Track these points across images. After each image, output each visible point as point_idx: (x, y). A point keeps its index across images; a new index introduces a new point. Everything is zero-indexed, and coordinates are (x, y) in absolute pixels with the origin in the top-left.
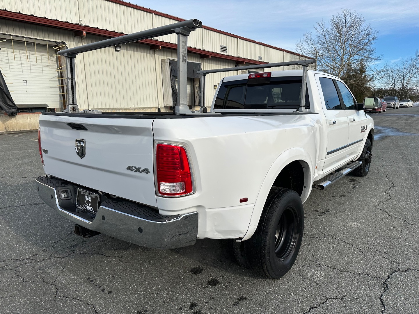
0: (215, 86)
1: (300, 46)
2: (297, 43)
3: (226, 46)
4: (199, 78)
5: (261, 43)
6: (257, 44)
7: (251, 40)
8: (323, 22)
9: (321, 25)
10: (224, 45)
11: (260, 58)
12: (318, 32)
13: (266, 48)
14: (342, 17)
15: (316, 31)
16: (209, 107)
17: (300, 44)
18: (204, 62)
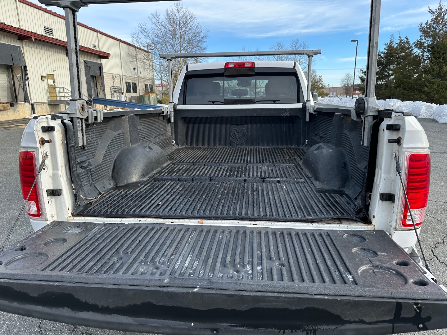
0: (42, 77)
1: (136, 37)
2: (132, 33)
3: (51, 27)
4: (21, 65)
5: (94, 29)
6: (89, 29)
7: (82, 24)
8: (158, 14)
9: (156, 17)
10: (49, 26)
11: (94, 46)
12: (154, 24)
13: (100, 35)
14: (176, 11)
15: (151, 22)
16: (37, 103)
17: (136, 34)
18: (24, 46)
